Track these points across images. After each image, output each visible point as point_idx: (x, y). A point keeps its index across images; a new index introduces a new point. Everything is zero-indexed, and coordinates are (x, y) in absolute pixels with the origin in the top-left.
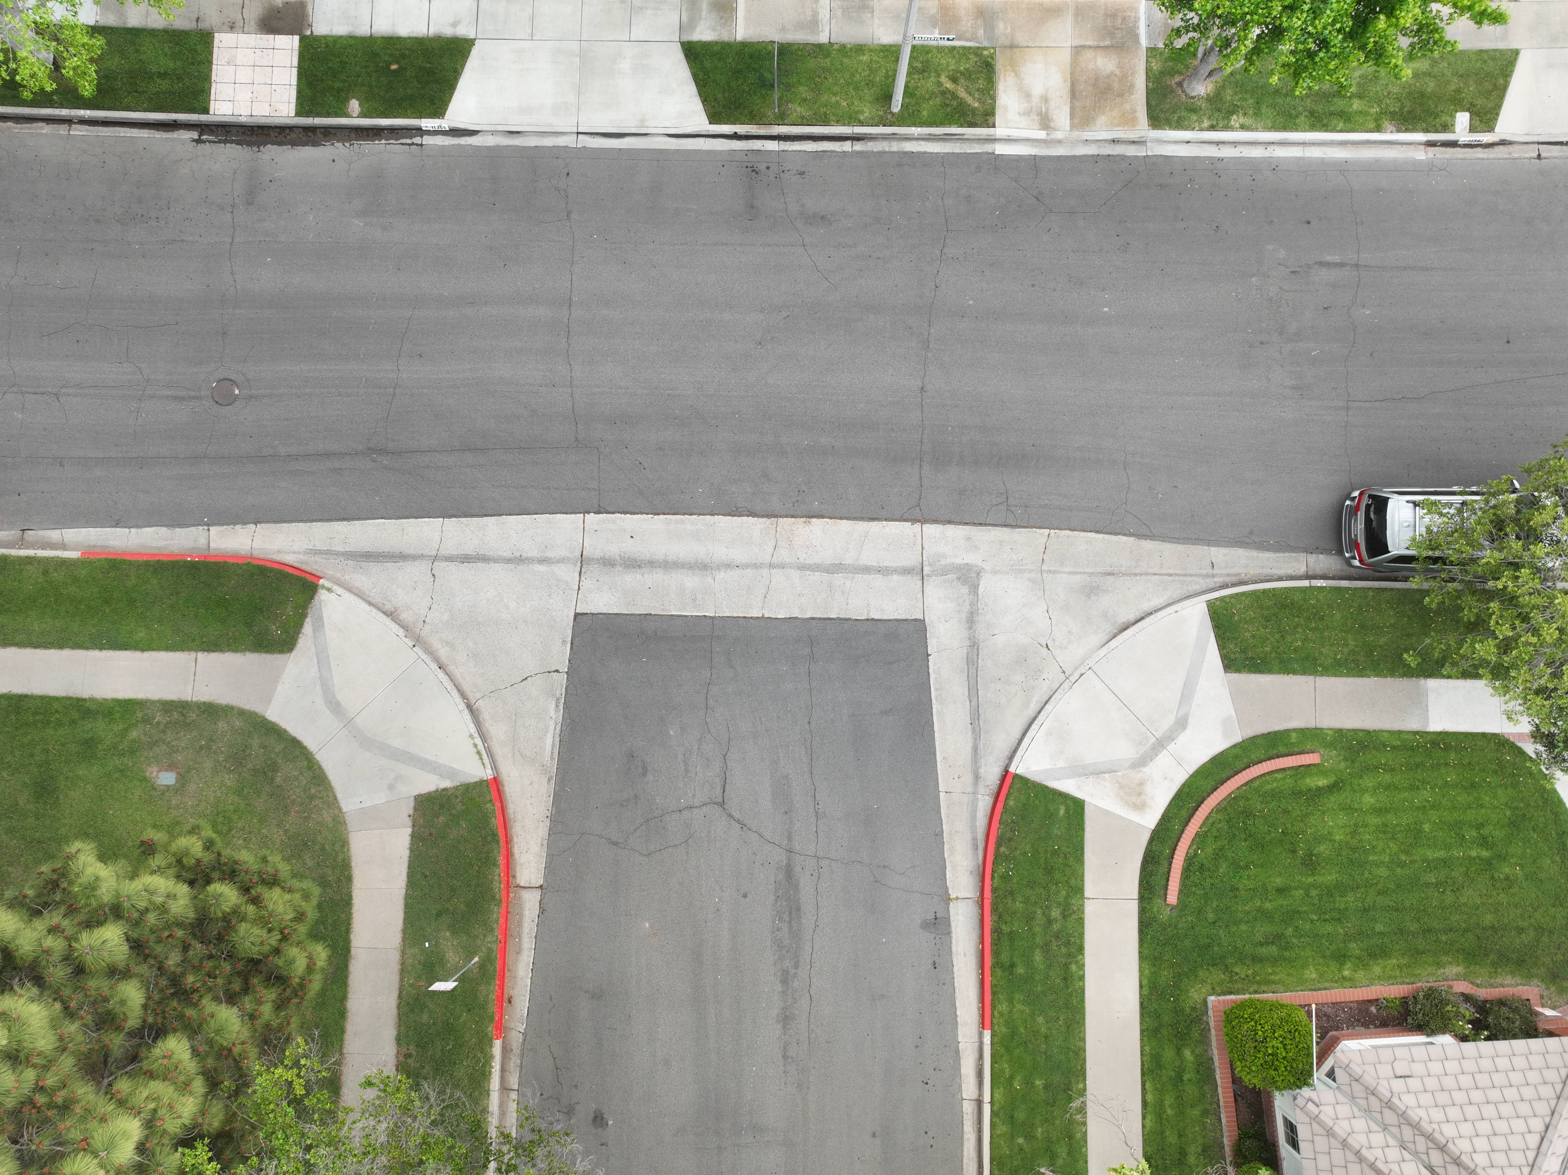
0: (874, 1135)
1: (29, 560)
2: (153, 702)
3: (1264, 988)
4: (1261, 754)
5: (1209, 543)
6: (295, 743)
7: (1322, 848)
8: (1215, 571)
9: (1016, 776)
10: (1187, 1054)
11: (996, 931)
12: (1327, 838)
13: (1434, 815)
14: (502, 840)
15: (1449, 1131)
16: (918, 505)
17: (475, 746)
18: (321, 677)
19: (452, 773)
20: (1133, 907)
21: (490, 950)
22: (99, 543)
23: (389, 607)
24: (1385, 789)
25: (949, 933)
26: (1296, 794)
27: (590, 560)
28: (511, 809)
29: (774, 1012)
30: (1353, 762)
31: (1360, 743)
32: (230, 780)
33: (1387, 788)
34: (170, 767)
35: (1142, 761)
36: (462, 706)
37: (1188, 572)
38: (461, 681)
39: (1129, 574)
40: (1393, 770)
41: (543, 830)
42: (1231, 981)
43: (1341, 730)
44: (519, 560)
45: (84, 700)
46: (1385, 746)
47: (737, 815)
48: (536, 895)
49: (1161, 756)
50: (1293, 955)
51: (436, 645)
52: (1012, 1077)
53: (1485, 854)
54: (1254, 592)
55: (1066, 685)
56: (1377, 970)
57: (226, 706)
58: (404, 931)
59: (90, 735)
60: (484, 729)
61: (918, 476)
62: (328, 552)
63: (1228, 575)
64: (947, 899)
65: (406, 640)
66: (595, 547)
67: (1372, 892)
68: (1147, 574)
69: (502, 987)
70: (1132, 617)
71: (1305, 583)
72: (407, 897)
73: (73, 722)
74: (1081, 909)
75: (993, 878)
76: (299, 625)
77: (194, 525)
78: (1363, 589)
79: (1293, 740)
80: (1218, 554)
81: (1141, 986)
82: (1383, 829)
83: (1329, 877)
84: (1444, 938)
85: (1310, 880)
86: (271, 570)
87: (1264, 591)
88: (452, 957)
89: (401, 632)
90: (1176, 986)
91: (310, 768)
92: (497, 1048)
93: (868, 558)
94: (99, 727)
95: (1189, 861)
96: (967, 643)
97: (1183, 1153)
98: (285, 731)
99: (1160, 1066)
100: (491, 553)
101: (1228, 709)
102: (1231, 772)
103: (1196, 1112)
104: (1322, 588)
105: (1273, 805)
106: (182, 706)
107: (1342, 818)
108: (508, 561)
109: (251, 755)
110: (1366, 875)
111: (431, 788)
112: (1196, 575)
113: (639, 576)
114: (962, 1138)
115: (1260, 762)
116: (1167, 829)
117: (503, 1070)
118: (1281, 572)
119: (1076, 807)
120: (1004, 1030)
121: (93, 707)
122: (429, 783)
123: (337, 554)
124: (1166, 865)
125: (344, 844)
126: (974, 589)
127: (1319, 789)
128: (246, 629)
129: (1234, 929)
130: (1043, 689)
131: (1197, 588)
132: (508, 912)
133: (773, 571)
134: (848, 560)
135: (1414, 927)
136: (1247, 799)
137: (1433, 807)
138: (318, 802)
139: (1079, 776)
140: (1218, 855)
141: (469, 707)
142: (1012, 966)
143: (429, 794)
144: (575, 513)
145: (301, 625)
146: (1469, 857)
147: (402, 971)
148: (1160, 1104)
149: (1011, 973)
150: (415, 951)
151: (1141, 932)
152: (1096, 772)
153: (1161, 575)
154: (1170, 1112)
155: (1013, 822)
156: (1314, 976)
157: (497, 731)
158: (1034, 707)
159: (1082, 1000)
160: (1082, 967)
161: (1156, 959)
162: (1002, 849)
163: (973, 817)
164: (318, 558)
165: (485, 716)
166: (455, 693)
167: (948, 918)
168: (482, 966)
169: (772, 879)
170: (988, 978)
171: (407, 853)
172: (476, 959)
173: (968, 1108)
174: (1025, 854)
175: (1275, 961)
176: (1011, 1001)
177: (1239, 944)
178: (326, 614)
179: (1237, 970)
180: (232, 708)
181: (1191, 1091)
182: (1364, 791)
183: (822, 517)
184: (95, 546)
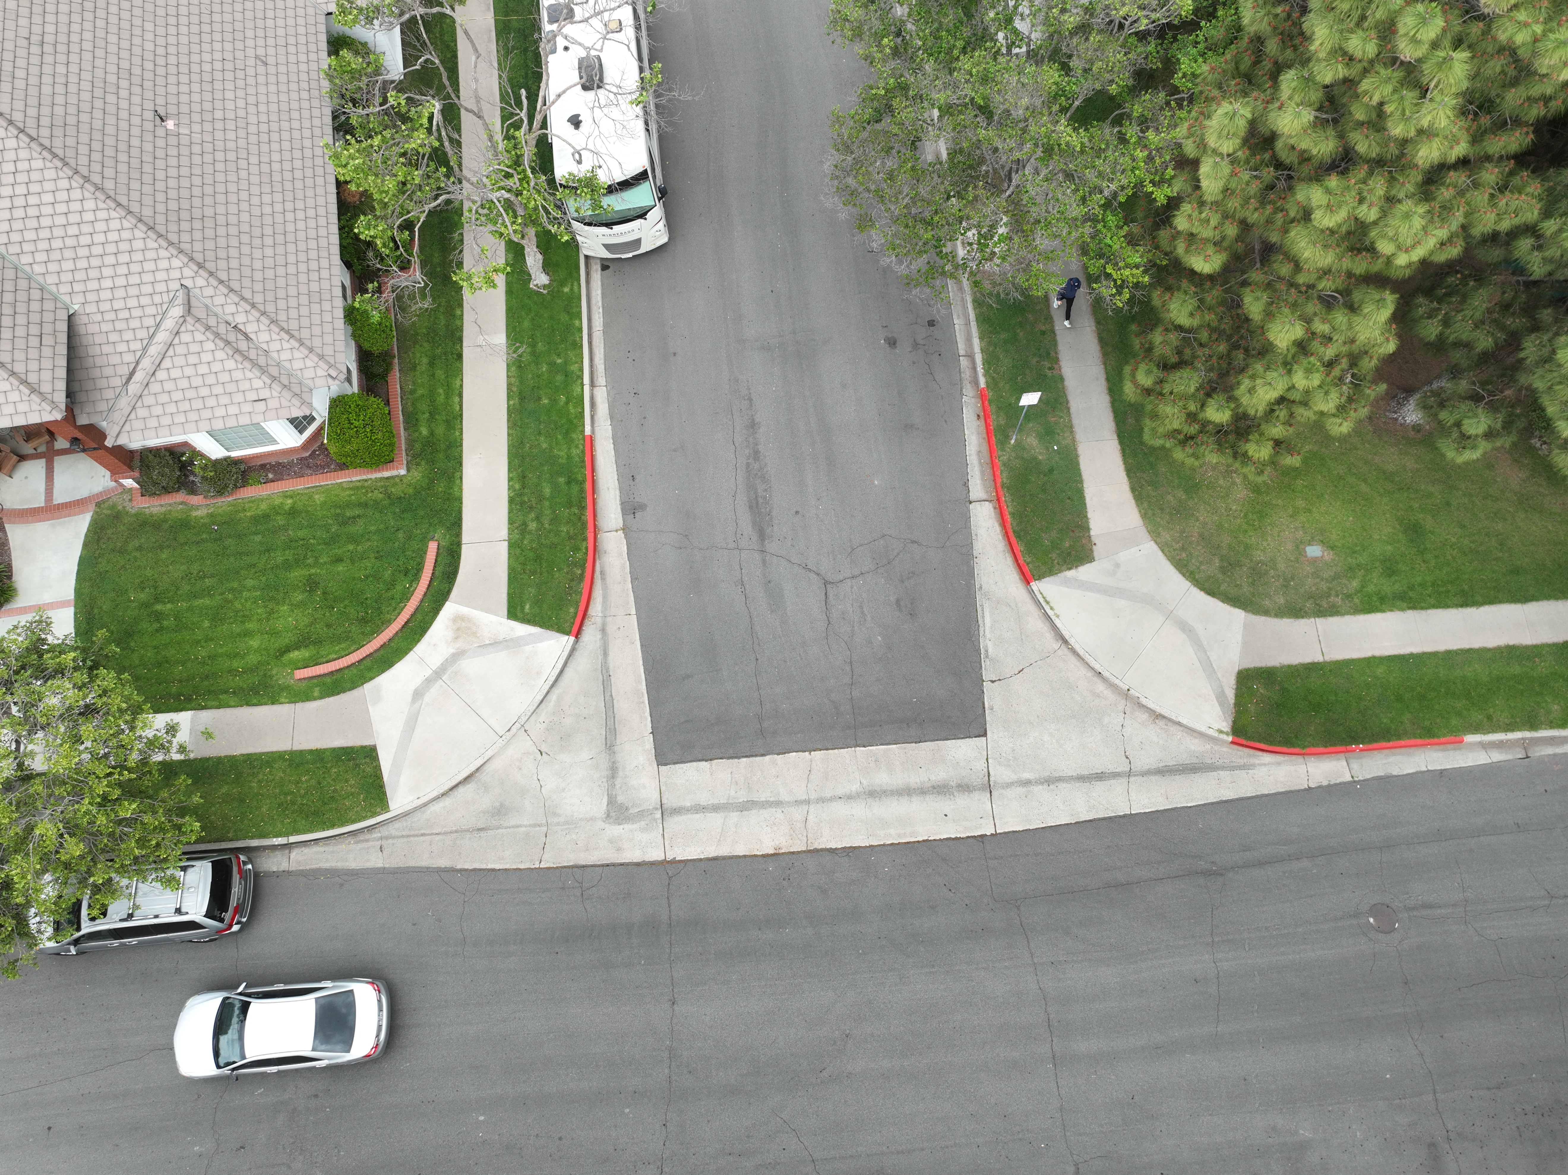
0: (675, 354)
1: (1509, 727)
2: (1348, 613)
3: (358, 484)
4: (347, 674)
5: (383, 870)
6: (1211, 593)
7: (300, 597)
8: (379, 843)
9: (568, 633)
10: (424, 431)
11: (583, 508)
12: (294, 606)
13: (199, 635)
14: (1011, 534)
15: (230, 364)
16: (670, 878)
17: (1052, 608)
18: (1205, 652)
19: (1067, 583)
20: (465, 538)
21: (1003, 450)
22: (1451, 753)
23: (1161, 723)
24: (239, 653)
25: (622, 504)
26: (319, 642)
27: (982, 788)
28: (1009, 560)
29: (761, 430)
30: (265, 675)
31: (257, 693)
32: (1259, 556)
33: (236, 655)
34: (1314, 560)
35: (455, 657)
36: (1072, 641)
37: (405, 840)
38: (1078, 664)
39: (462, 831)
40: (229, 672)
41: (978, 547)
42: (386, 487)
43: (273, 704)
44: (1050, 781)
45: (1409, 608)
46: (234, 693)
47: (812, 575)
48: (973, 497)
49: (438, 664)
50: (332, 511)
51: (1108, 693)
52: (567, 403)
53: (158, 607)
54: (343, 825)
55: (524, 719)
56: (264, 506)
57: (1282, 617)
58: (1077, 456)
59: (1393, 579)
60: (1048, 624)
61: (672, 907)
62: (1232, 768)
63: (367, 841)
64: (625, 529)
65: (1137, 695)
66: (979, 802)
67: (260, 566)
68: (445, 833)
69: (987, 425)
70: (461, 789)
71: (293, 839)
72: (1081, 482)
73: (1411, 588)
74: (511, 531)
75: (587, 548)
76: (1238, 695)
77: (1368, 780)
78: (238, 840)
79: (317, 689)
80: (376, 861)
81: (461, 478)
82: (246, 618)
83: (297, 574)
84: (204, 536)
85: (313, 571)
86: (1280, 744)
87: (333, 826)
88: (1032, 441)
89: (1144, 701)
90: (432, 481)
91: (1192, 573)
92: (982, 382)
93: (715, 820)
94: (1388, 587)
95: (417, 577)
96: (616, 748)
97: (431, 364)
98: (1223, 601)
99: (447, 421)
100: (1077, 785)
101: (375, 712)
102: (375, 655)
103: (420, 392)
104: (277, 836)
105: (340, 630)
106: (1322, 612)
107: (279, 625)
108: (1060, 779)
109: (1248, 578)
110: (264, 579)
111: (1082, 569)
112: (398, 837)
113: (933, 778)
114: (605, 360)
115: (348, 667)
116: (435, 602)
117: (974, 368)
118: (315, 849)
119: (514, 612)
120: (574, 436)
121: (1399, 603)
122: (1084, 572)
123: (1223, 768)
124: (437, 573)
125: (1144, 516)
126: (612, 801)
127: (298, 648)
128: (1286, 686)
129: (382, 526)
130: (544, 715)
131: (397, 825)
132: (995, 480)
133: (805, 797)
134: (734, 816)
135: (229, 542)
136: (363, 633)
137: (198, 642)
138: (1177, 546)
139: (512, 640)
140: (392, 584)
141: (1065, 642)
142: (568, 483)
143: (1082, 564)
144: (1005, 833)
145: (1237, 696)
146: (173, 603)
147: (1071, 427)
148: (448, 396)
149: (569, 477)
150: (1064, 443)
151: (460, 519)
152: (497, 644)
153: (432, 834)
154: (441, 391)
155: (570, 595)
156: (317, 497)
157: (1035, 623)
158: (553, 697)
159: (509, 463)
160: (510, 488)
161: (448, 499)
162: (579, 572)
163: (605, 597)
164: (1241, 762)
165: (1049, 635)
166: (1081, 653)
167: (623, 515)
168: (1007, 438)
169: (776, 528)
170: (588, 472)
171: (1090, 515)
172: (1013, 441)
173: (601, 380)
174: (559, 570)
175: (349, 505)
176: (569, 457)
177: (377, 515)
178: (1217, 709)
179: (381, 496)
180: (1276, 616)
181: (423, 406)
182: (258, 651)
183: (763, 856)
184: (1455, 749)
